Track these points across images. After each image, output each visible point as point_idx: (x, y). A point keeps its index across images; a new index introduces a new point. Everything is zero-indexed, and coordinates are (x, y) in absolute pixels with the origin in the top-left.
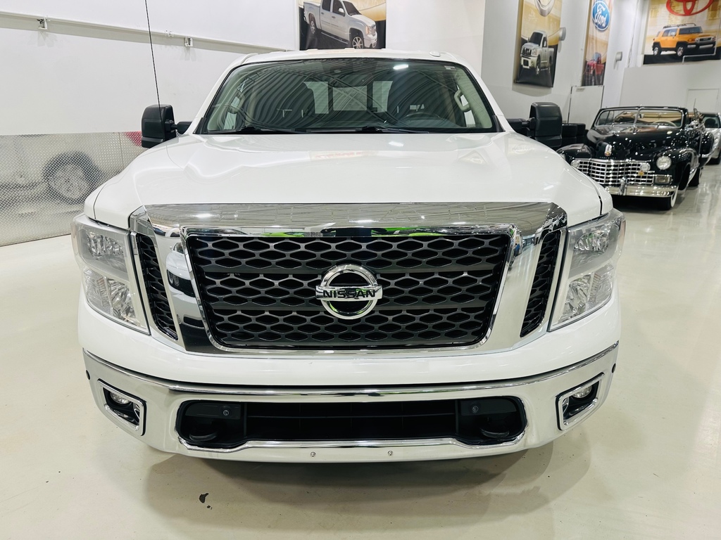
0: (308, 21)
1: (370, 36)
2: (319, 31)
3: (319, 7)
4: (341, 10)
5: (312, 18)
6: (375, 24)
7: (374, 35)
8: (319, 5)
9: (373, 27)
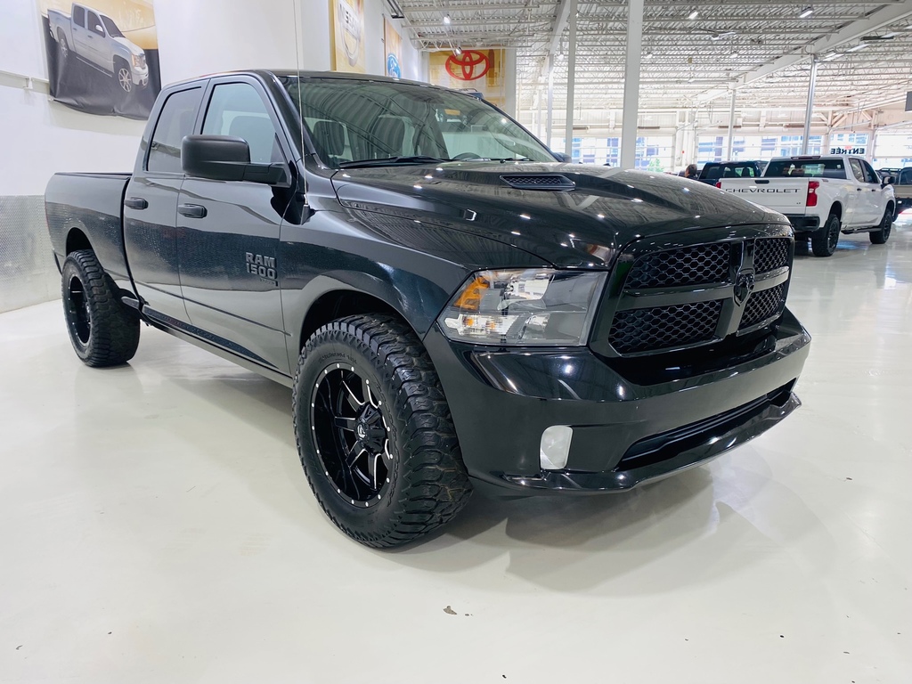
0: (56, 38)
1: (139, 69)
2: (72, 54)
3: (70, 19)
4: (99, 27)
5: (62, 35)
6: (143, 53)
7: (144, 68)
8: (69, 16)
9: (141, 56)
